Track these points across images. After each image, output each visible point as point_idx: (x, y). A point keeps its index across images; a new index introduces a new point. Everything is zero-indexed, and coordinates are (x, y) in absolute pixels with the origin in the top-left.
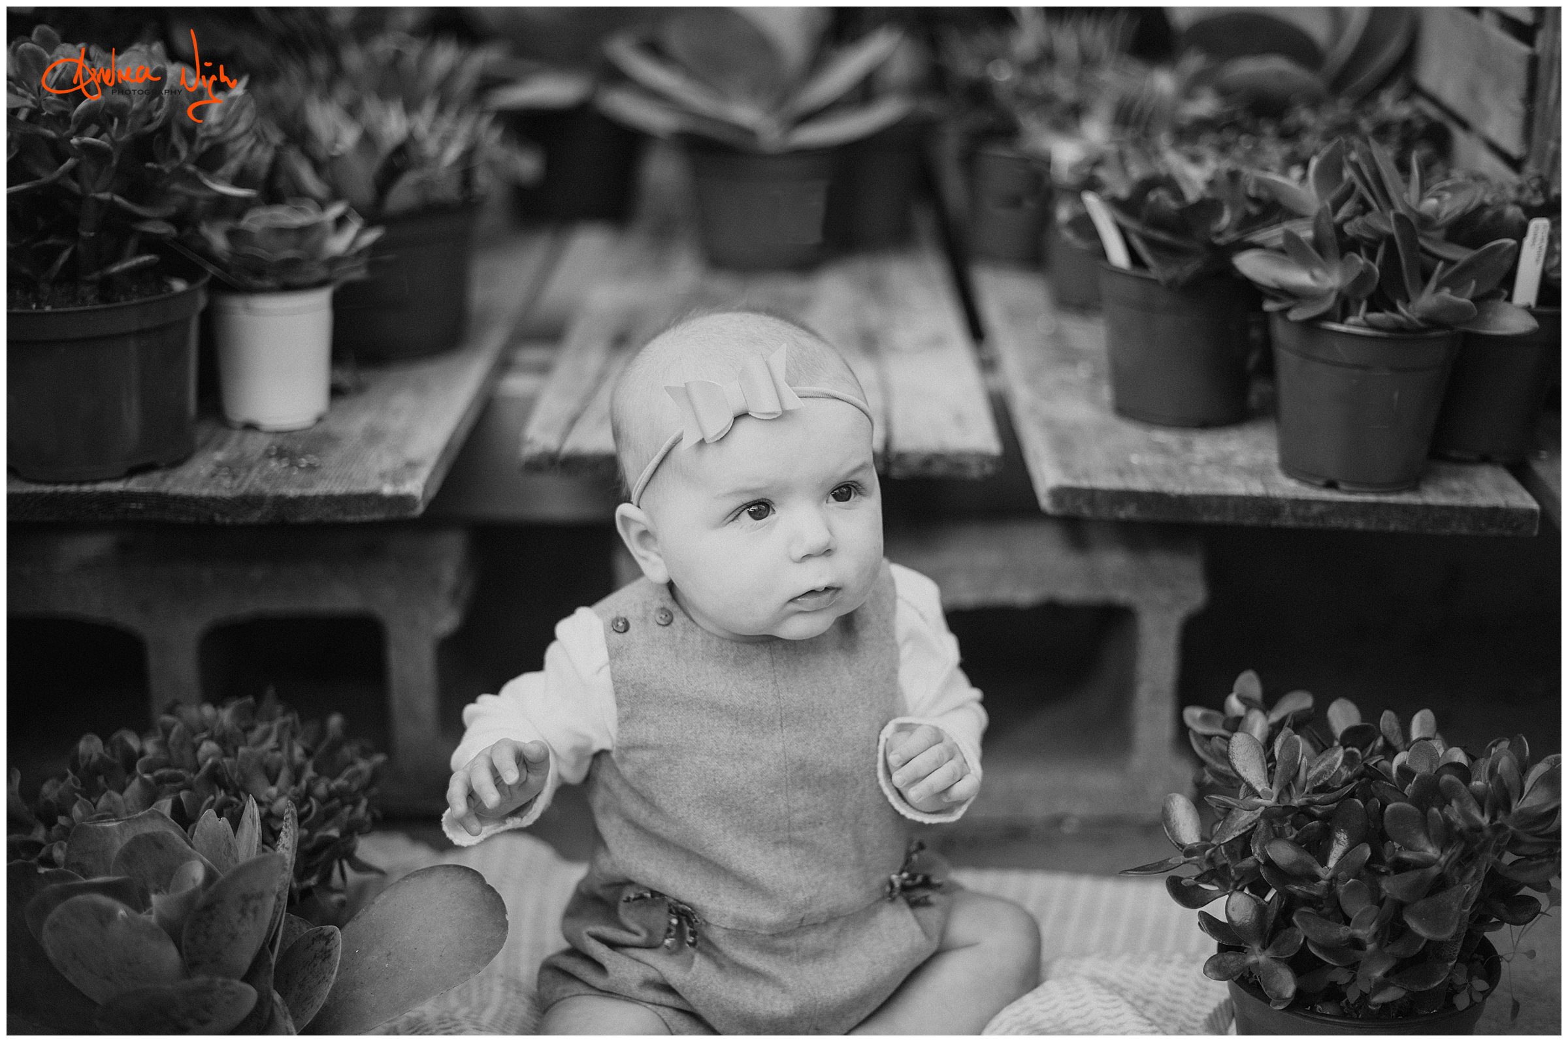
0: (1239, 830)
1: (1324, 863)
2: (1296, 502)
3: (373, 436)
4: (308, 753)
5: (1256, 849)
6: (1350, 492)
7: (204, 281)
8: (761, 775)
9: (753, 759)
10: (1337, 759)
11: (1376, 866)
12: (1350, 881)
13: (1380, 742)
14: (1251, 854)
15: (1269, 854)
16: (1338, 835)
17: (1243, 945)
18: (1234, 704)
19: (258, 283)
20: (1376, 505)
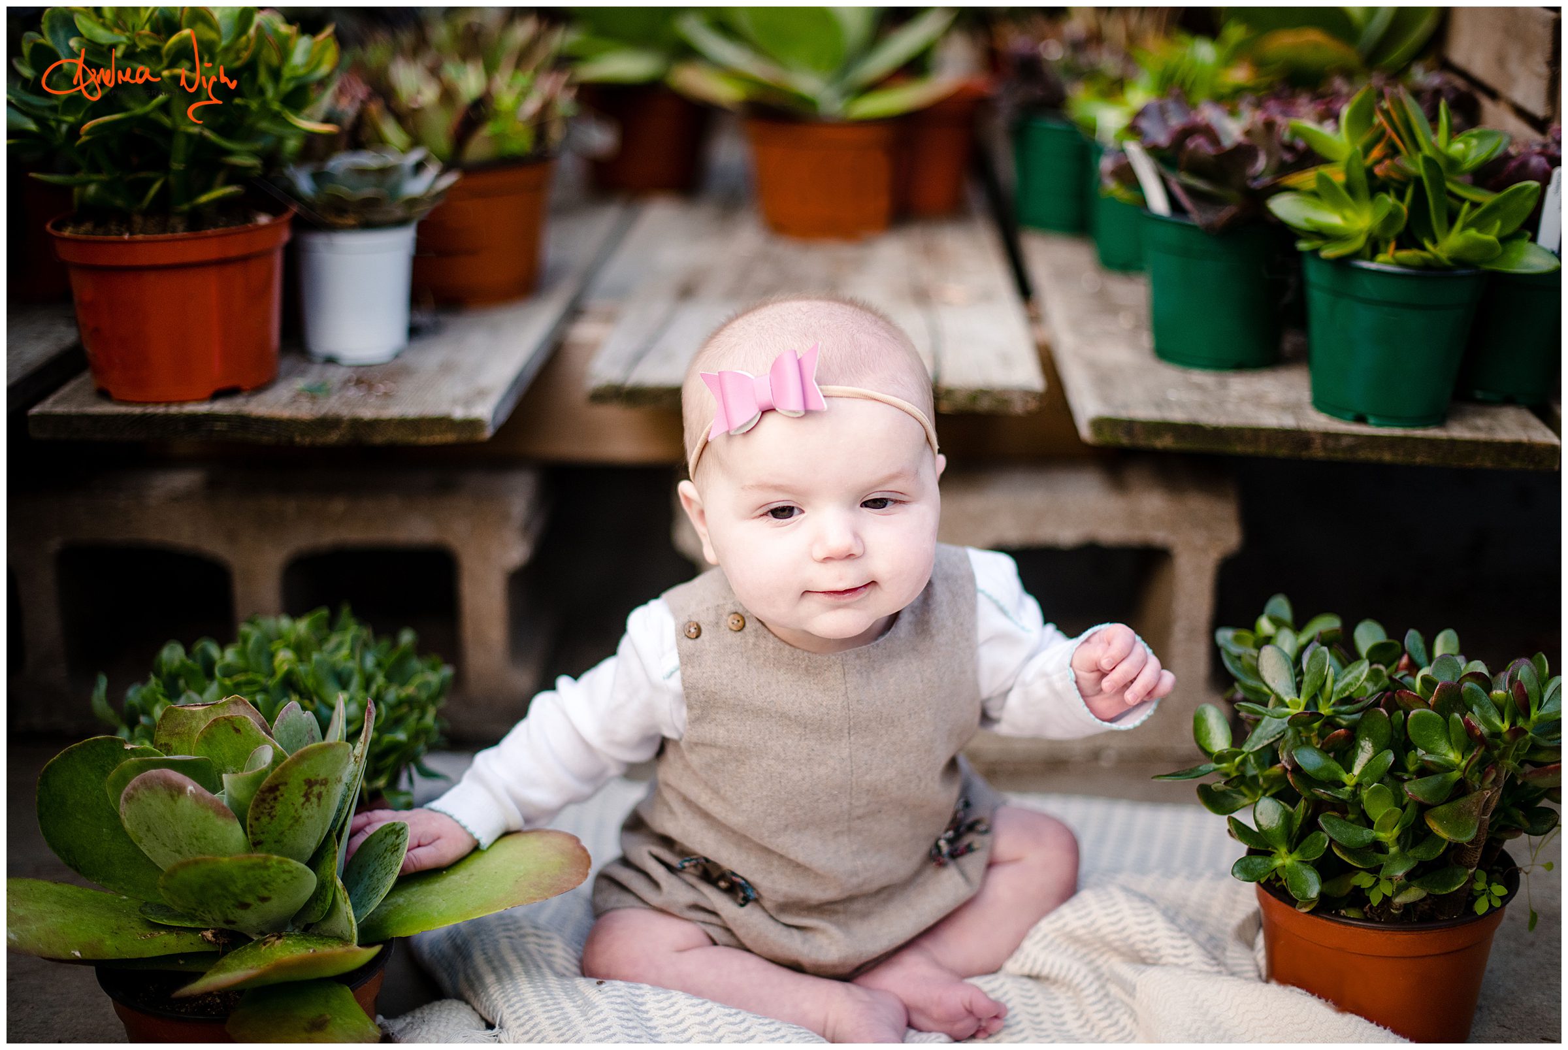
0: (1268, 739)
1: (1349, 770)
2: (1327, 435)
3: (447, 368)
4: (379, 665)
5: (1283, 756)
6: (1379, 425)
7: (287, 216)
8: (827, 779)
9: (820, 764)
10: (1363, 671)
11: (1399, 774)
12: (1374, 785)
13: (1404, 660)
14: (1280, 762)
15: (1296, 759)
16: (1363, 743)
17: (1270, 849)
18: (1265, 625)
19: (340, 221)
20: (1403, 439)
